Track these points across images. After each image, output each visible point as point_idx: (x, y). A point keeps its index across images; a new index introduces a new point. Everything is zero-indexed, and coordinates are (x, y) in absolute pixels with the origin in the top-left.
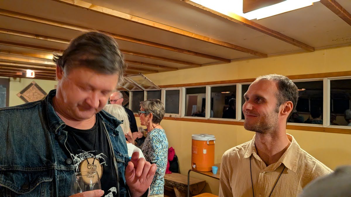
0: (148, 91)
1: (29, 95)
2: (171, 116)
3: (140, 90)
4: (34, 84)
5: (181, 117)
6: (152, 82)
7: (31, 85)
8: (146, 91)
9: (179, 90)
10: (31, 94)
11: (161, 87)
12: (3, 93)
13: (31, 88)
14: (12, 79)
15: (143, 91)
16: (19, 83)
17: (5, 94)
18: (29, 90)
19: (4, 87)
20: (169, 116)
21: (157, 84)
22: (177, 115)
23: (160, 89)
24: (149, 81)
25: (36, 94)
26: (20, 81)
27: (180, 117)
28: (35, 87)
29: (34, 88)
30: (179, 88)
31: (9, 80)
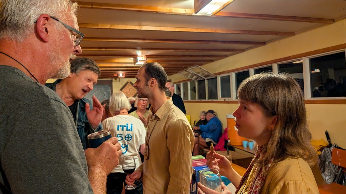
0: (208, 79)
1: (127, 91)
2: (225, 100)
3: (202, 79)
4: (129, 82)
5: (233, 100)
6: (207, 71)
7: (127, 83)
8: (207, 79)
9: (229, 76)
10: (128, 90)
11: (216, 74)
12: (109, 91)
13: (127, 86)
14: (114, 79)
15: (204, 80)
16: (118, 82)
17: (110, 91)
18: (126, 87)
19: (109, 86)
20: (223, 100)
21: (212, 72)
22: (229, 98)
23: (216, 76)
24: (204, 70)
25: (132, 90)
26: (119, 81)
27: (231, 101)
28: (130, 84)
29: (130, 86)
30: (230, 74)
31: (112, 81)
